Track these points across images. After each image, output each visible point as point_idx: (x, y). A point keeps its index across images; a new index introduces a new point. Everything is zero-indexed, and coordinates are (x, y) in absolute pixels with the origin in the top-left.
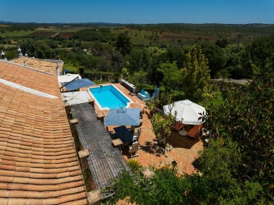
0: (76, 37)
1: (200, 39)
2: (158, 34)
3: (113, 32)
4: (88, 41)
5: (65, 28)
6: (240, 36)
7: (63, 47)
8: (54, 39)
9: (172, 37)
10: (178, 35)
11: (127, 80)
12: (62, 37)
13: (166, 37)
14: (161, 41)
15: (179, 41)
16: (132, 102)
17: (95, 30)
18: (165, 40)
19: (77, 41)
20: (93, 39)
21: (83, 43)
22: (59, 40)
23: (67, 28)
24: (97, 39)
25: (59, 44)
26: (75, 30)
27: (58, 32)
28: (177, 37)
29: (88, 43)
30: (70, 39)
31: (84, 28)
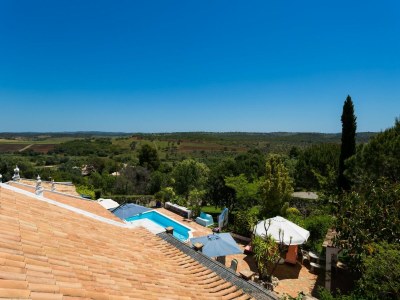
0: (59, 150)
1: (226, 149)
2: (176, 145)
3: (114, 143)
4: (79, 155)
5: (41, 140)
6: (268, 145)
7: (38, 165)
8: (24, 154)
9: (193, 148)
10: (199, 145)
11: (175, 202)
12: (36, 151)
13: (185, 148)
14: (179, 152)
15: (203, 152)
16: (193, 230)
17: (88, 141)
18: (184, 151)
19: (61, 156)
20: (86, 153)
21: (71, 158)
22: (31, 155)
23: (45, 139)
24: (92, 153)
25: (32, 160)
26: (58, 141)
27: (30, 143)
28: (199, 148)
29: (78, 158)
30: (49, 153)
31: (73, 139)
